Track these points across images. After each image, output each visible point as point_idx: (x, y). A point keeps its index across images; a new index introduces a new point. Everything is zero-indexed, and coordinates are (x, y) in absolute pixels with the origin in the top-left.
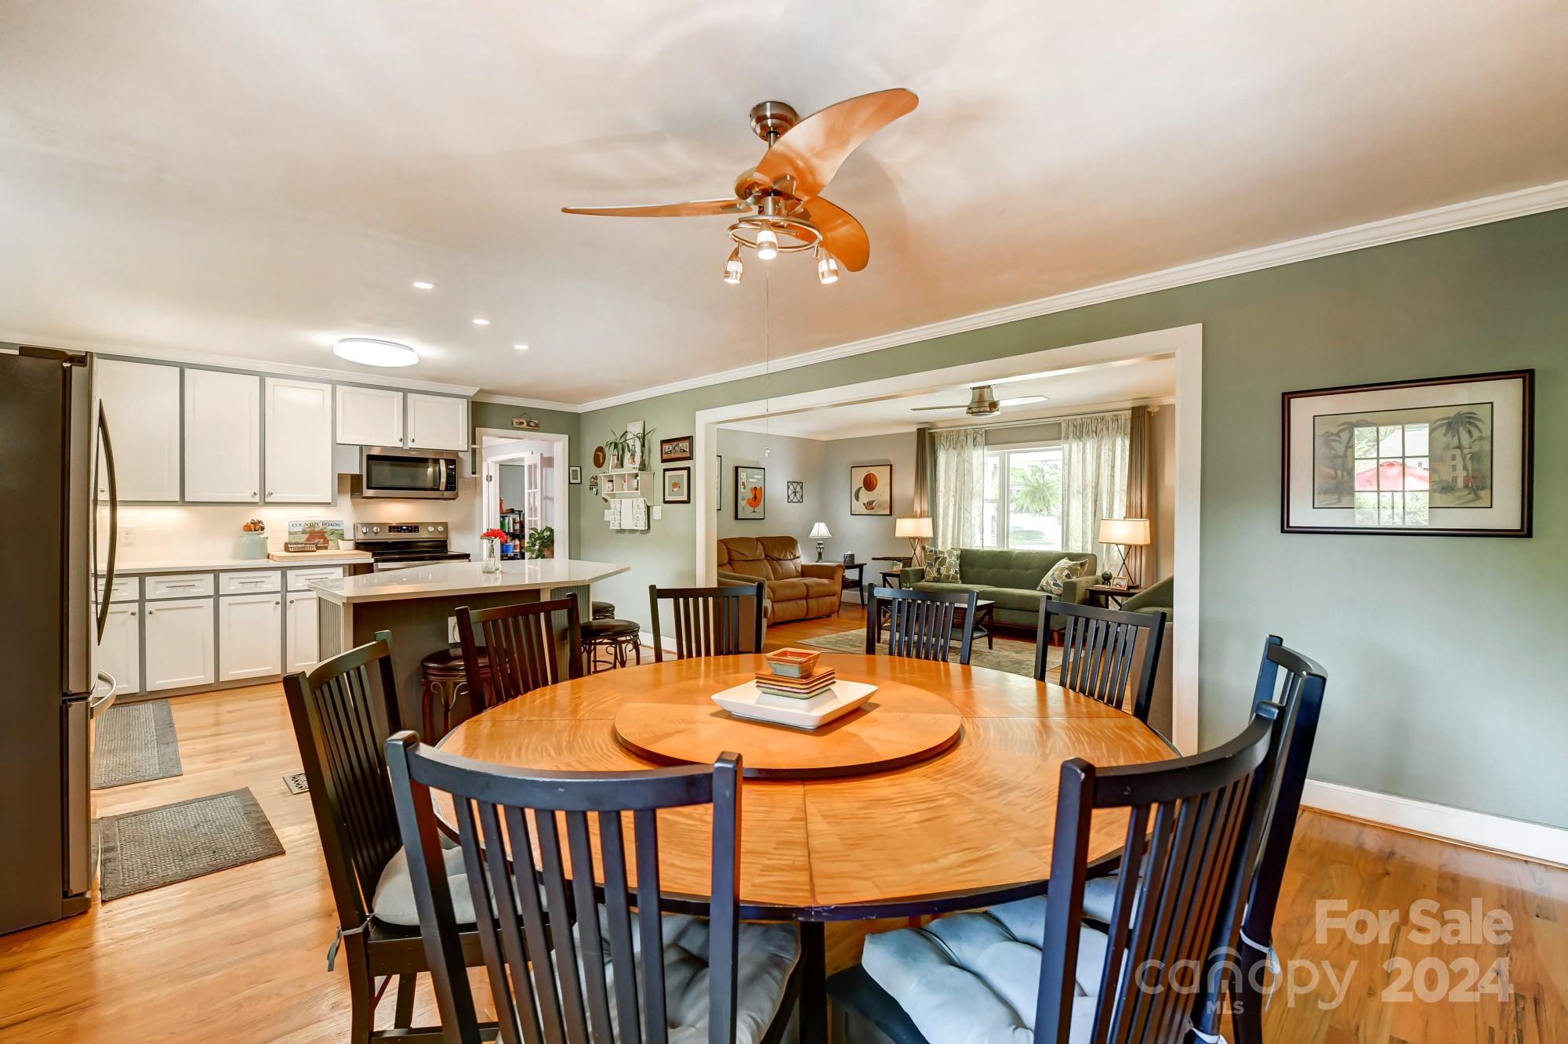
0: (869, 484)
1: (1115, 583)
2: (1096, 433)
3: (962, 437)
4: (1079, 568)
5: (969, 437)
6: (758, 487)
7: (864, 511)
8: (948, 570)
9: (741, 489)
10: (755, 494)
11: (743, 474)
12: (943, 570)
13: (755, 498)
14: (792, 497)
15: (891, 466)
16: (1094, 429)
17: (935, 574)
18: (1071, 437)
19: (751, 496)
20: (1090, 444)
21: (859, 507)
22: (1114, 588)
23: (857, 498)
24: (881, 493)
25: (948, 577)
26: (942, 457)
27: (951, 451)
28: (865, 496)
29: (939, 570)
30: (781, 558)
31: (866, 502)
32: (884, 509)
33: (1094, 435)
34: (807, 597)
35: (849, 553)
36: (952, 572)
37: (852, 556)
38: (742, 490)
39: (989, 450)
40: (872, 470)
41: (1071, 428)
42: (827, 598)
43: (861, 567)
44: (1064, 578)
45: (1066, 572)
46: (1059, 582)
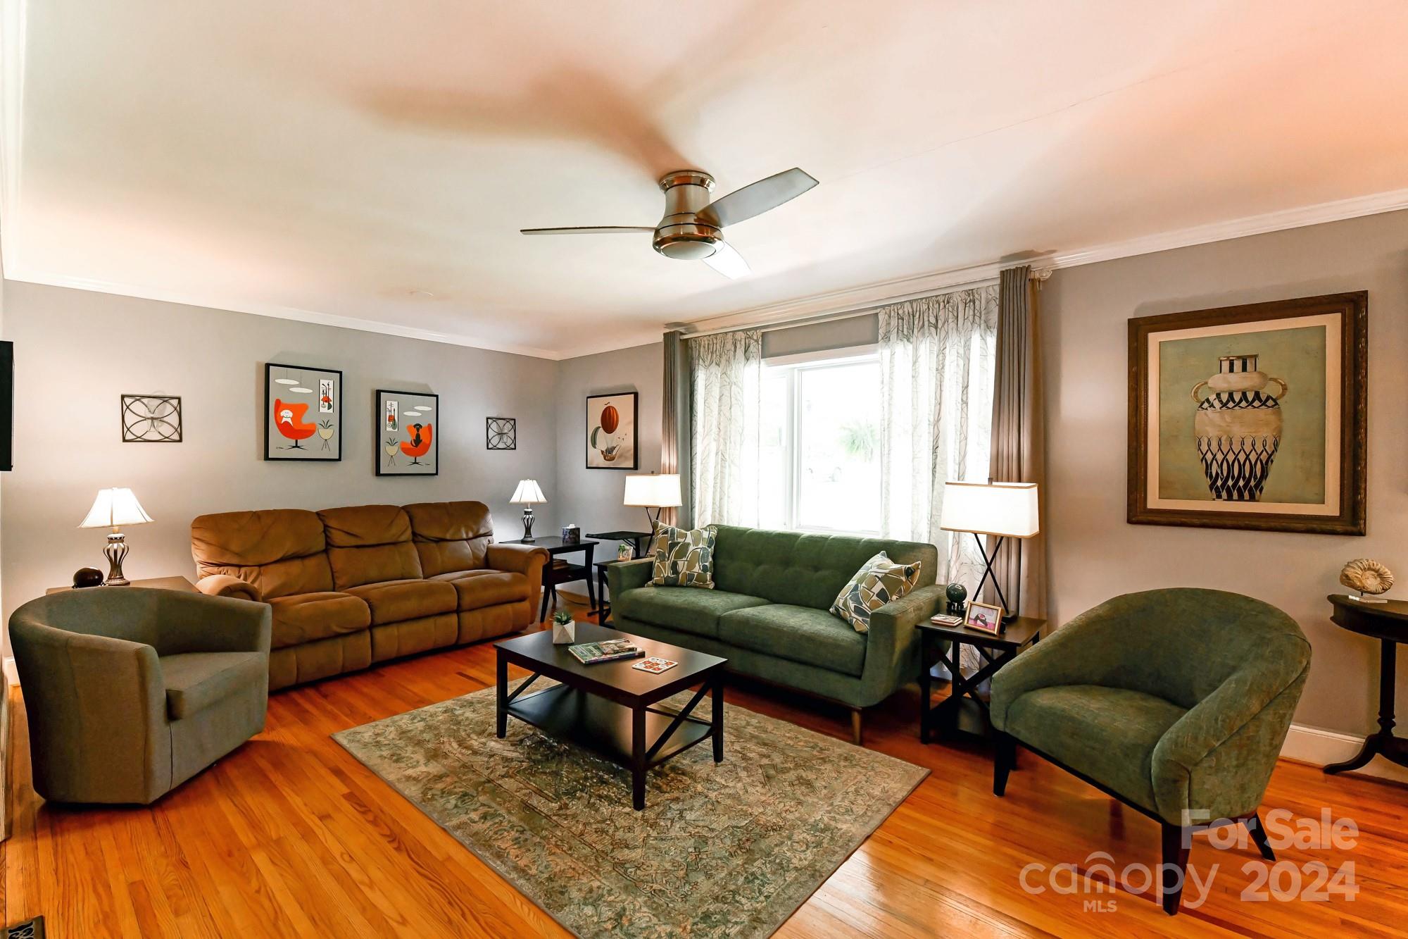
0: (609, 422)
1: (973, 616)
2: (936, 328)
3: (729, 346)
4: (903, 579)
5: (738, 346)
6: (424, 424)
7: (600, 461)
8: (691, 566)
9: (387, 428)
10: (418, 436)
11: (391, 405)
12: (682, 565)
13: (418, 441)
14: (495, 441)
15: (636, 395)
16: (933, 320)
17: (667, 573)
18: (893, 336)
19: (409, 438)
20: (926, 347)
21: (596, 457)
22: (971, 624)
23: (594, 444)
24: (623, 436)
25: (690, 577)
26: (701, 377)
27: (714, 368)
28: (604, 440)
29: (674, 565)
30: (448, 537)
31: (604, 450)
32: (626, 458)
33: (933, 329)
34: (458, 610)
35: (572, 526)
36: (697, 569)
37: (576, 532)
38: (389, 429)
39: (769, 365)
40: (613, 402)
41: (894, 322)
42: (509, 607)
43: (589, 549)
44: (875, 598)
45: (879, 586)
46: (865, 606)
